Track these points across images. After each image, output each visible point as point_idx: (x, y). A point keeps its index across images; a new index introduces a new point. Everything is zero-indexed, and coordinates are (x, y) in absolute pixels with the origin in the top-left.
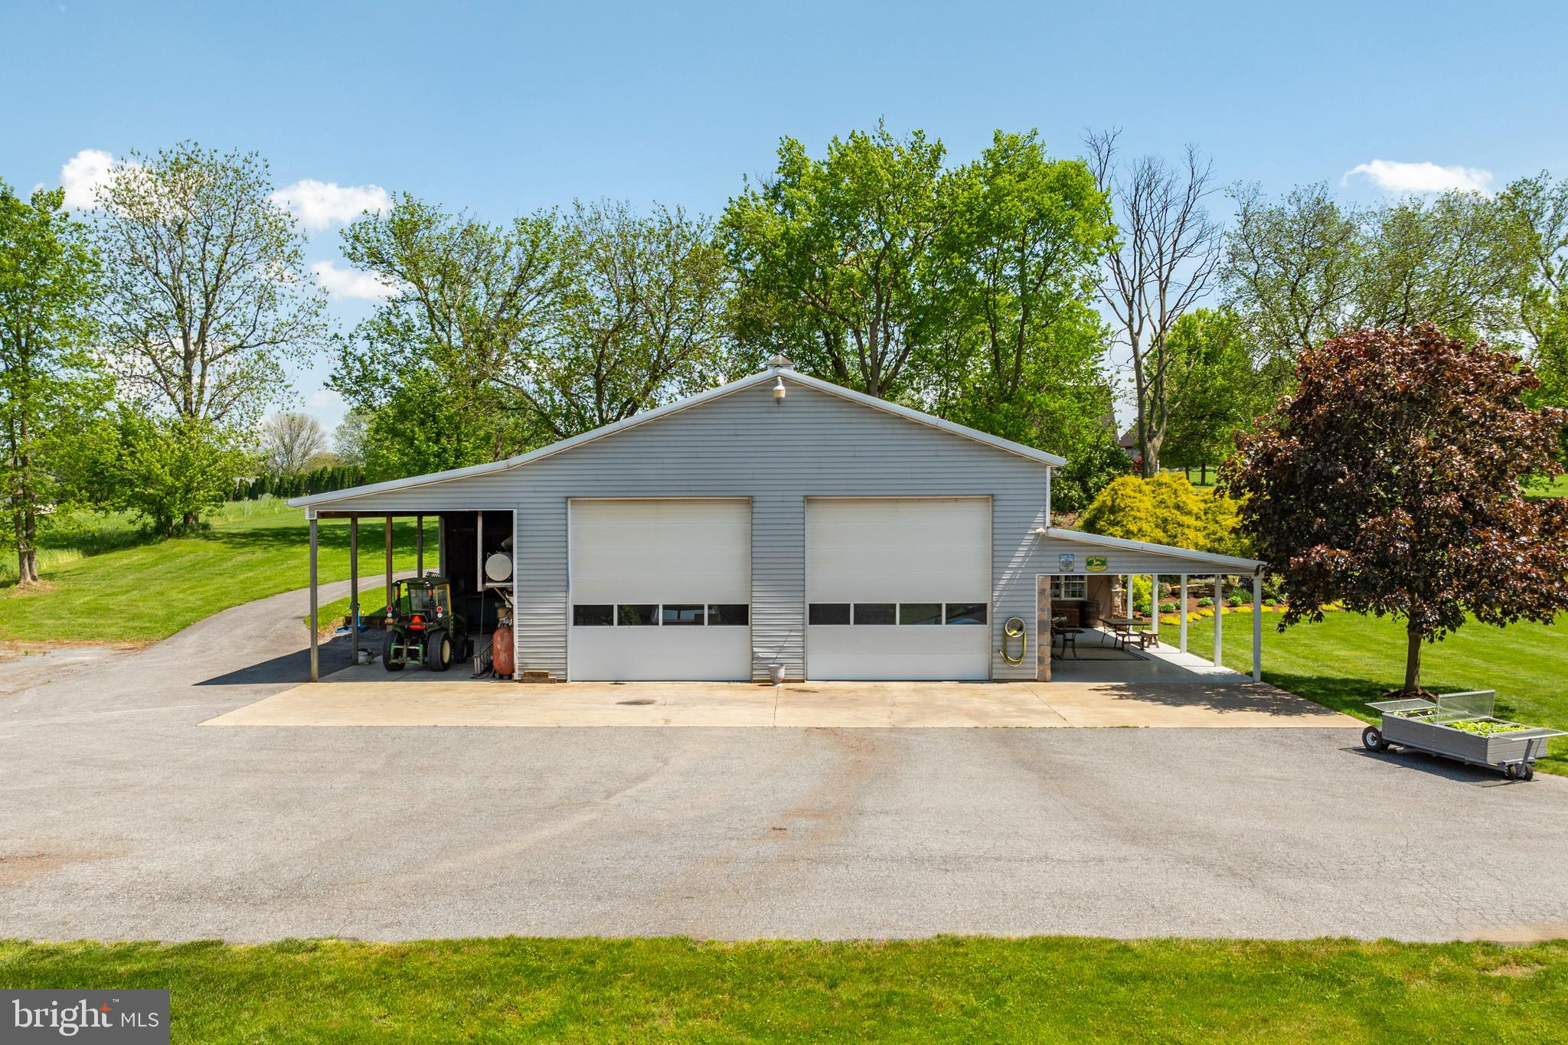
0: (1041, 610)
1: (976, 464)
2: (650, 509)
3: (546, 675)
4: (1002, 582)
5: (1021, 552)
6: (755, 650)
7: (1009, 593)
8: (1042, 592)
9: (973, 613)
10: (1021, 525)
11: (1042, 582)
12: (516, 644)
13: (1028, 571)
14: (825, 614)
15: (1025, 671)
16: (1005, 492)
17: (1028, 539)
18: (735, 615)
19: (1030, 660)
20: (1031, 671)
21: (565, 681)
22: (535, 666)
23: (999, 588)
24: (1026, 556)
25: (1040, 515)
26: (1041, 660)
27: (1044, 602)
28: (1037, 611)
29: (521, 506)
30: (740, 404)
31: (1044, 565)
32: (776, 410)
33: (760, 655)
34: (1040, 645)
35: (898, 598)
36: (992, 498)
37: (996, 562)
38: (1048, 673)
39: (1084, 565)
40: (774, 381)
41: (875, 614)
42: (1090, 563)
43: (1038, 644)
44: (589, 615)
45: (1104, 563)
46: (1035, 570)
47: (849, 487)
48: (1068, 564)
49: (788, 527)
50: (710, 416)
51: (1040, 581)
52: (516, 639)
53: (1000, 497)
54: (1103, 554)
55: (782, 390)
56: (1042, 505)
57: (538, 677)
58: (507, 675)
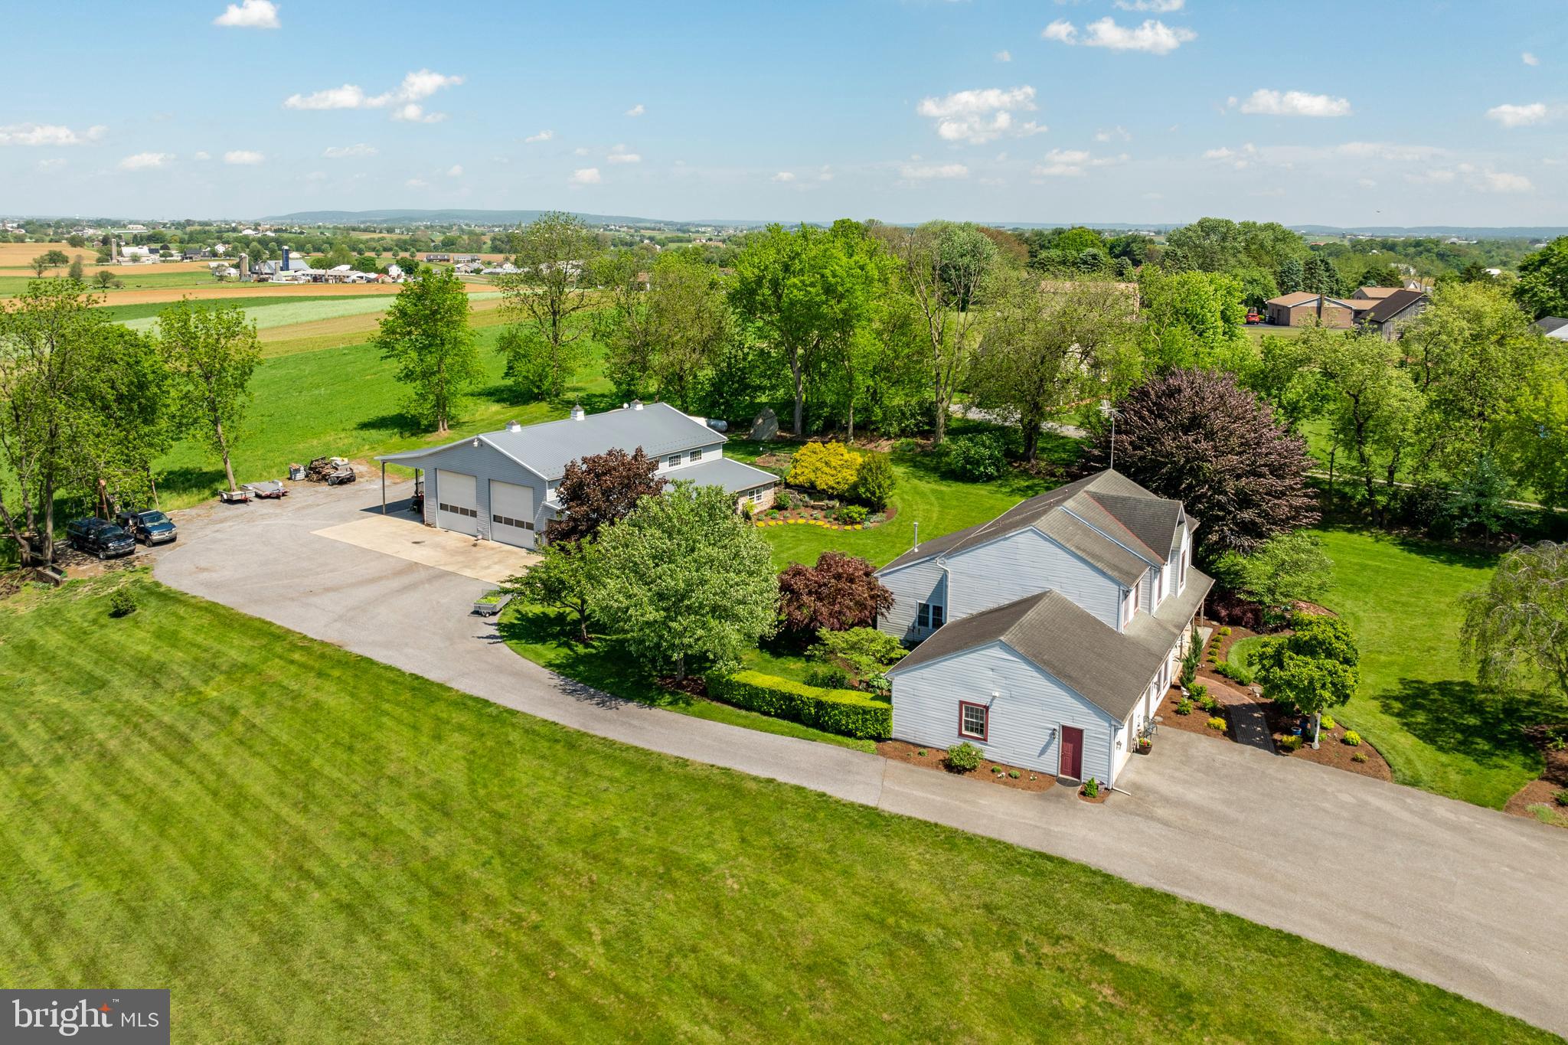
0: (545, 530)
2: (455, 475)
3: (430, 524)
4: (536, 518)
5: (540, 509)
6: (478, 527)
7: (538, 522)
8: (545, 524)
9: (530, 527)
10: (541, 499)
12: (425, 512)
13: (542, 515)
14: (497, 519)
16: (535, 488)
17: (542, 505)
18: (474, 514)
21: (435, 527)
22: (429, 521)
24: (542, 511)
25: (545, 497)
27: (546, 527)
28: (543, 530)
31: (546, 515)
32: (480, 448)
33: (479, 530)
35: (513, 517)
36: (533, 489)
37: (535, 511)
40: (473, 441)
41: (509, 522)
44: (443, 507)
46: (544, 516)
47: (499, 478)
49: (485, 487)
51: (545, 521)
53: (535, 490)
55: (476, 444)
56: (545, 494)
57: (428, 525)
58: (423, 522)
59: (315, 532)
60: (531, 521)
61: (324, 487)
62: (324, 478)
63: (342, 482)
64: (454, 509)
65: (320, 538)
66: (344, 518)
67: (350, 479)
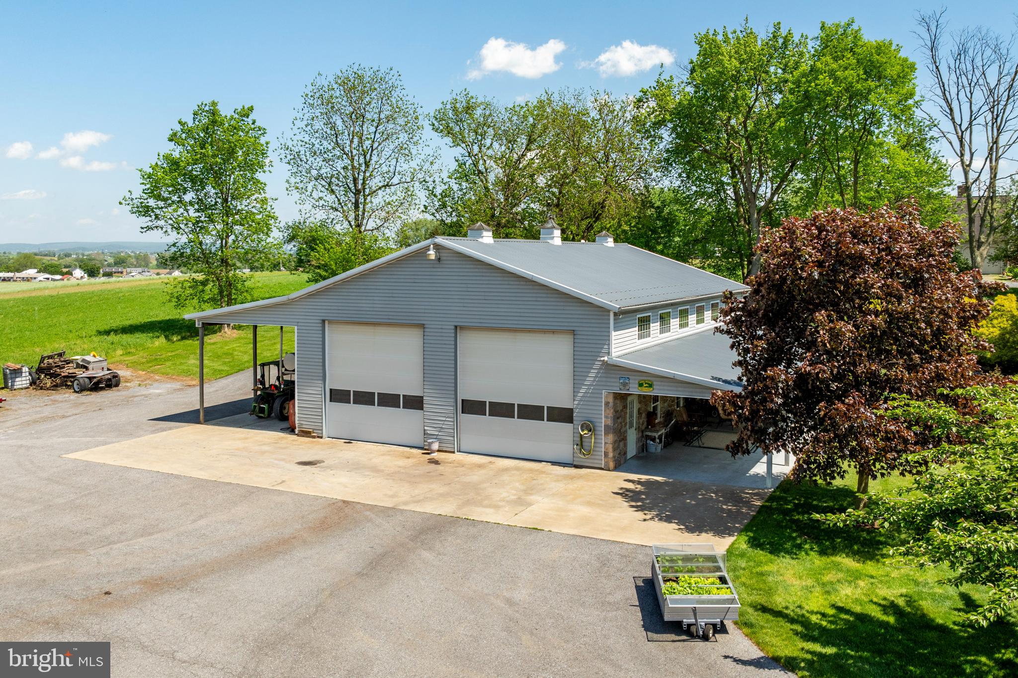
0: (606, 417)
1: (562, 308)
2: (370, 329)
3: (310, 433)
4: (580, 395)
5: (592, 374)
6: (426, 428)
7: (585, 403)
8: (607, 404)
9: (563, 415)
10: (593, 354)
11: (606, 397)
12: (297, 411)
13: (597, 387)
14: (472, 407)
15: (596, 461)
16: (581, 329)
17: (598, 364)
18: (415, 403)
19: (599, 453)
20: (600, 462)
21: (321, 437)
22: (307, 427)
23: (578, 398)
24: (596, 377)
25: (606, 347)
26: (606, 454)
27: (608, 411)
28: (603, 418)
29: (299, 324)
30: (417, 262)
31: (609, 384)
32: (437, 266)
33: (428, 432)
34: (605, 443)
35: (516, 400)
36: (573, 332)
37: (577, 380)
38: (612, 465)
39: (637, 386)
40: (427, 248)
41: (502, 410)
42: (641, 385)
43: (604, 443)
44: (339, 396)
45: (651, 386)
46: (601, 388)
47: (481, 321)
48: (625, 385)
49: (445, 346)
50: (400, 269)
51: (605, 396)
52: (296, 408)
53: (578, 333)
54: (649, 378)
55: (432, 254)
56: (607, 340)
57: (306, 434)
58: (292, 430)
59: (72, 456)
60: (563, 401)
61: (66, 396)
62: (66, 382)
63: (96, 386)
64: (364, 398)
65: (88, 465)
66: (123, 432)
67: (111, 382)
